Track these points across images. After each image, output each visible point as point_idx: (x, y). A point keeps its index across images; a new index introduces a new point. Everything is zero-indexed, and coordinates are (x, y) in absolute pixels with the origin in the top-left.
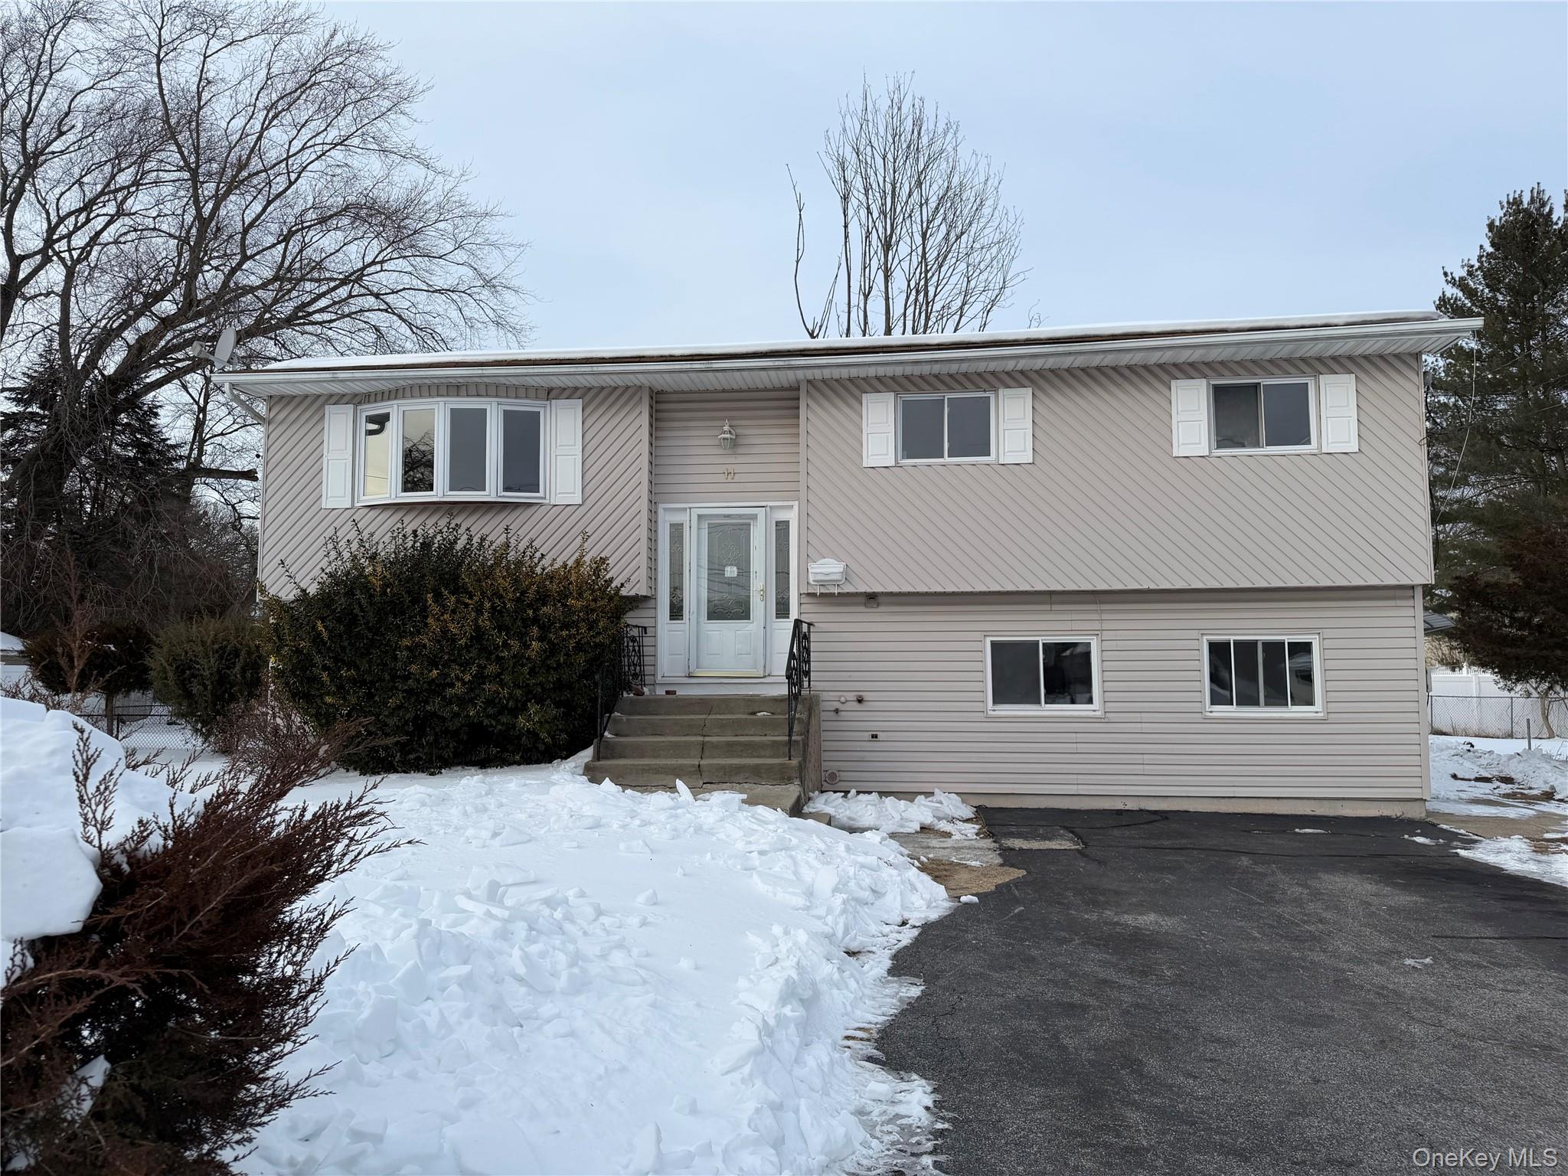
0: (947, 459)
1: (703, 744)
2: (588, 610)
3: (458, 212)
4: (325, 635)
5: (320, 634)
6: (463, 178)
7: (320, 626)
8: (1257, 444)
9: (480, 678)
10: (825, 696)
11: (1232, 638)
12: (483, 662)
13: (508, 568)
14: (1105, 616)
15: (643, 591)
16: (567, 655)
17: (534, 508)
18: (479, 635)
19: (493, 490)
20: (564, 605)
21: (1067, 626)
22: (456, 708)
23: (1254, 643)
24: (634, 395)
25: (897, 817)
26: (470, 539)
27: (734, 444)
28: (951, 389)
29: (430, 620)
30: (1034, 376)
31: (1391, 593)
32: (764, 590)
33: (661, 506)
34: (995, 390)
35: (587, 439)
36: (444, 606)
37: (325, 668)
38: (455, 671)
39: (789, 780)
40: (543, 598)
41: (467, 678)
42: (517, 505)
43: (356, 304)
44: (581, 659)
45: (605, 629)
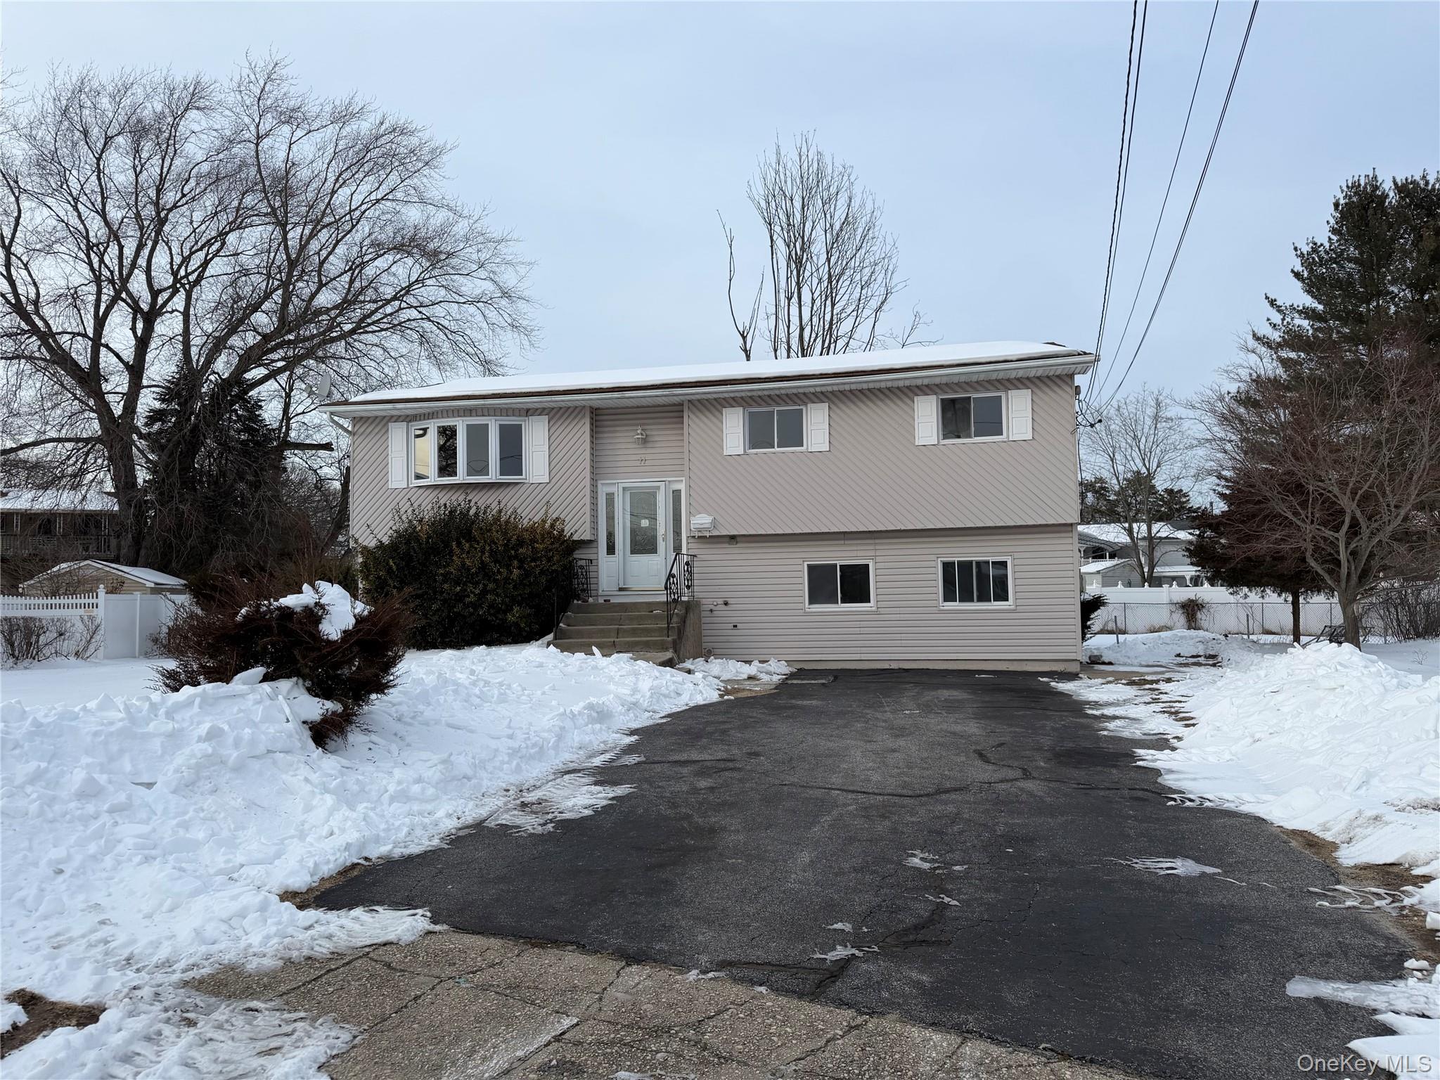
0: (777, 449)
1: (618, 629)
2: (547, 550)
3: (480, 239)
4: (394, 568)
5: (391, 568)
6: (485, 213)
7: (391, 563)
8: (969, 436)
9: (485, 592)
10: (704, 601)
11: (956, 559)
12: (486, 582)
13: (500, 526)
14: (877, 547)
15: (587, 536)
16: (535, 577)
17: (520, 486)
18: (483, 566)
19: (493, 475)
20: (533, 548)
21: (854, 554)
22: (471, 610)
23: (971, 562)
24: (579, 413)
25: (734, 671)
26: (478, 508)
27: (645, 441)
28: (779, 404)
29: (455, 558)
30: (830, 395)
31: (1056, 529)
32: (665, 535)
33: (600, 482)
34: (805, 404)
35: (551, 441)
36: (463, 549)
37: (395, 587)
38: (470, 587)
39: (667, 649)
40: (521, 542)
41: (477, 591)
42: (509, 484)
43: (405, 315)
44: (543, 580)
45: (559, 561)
